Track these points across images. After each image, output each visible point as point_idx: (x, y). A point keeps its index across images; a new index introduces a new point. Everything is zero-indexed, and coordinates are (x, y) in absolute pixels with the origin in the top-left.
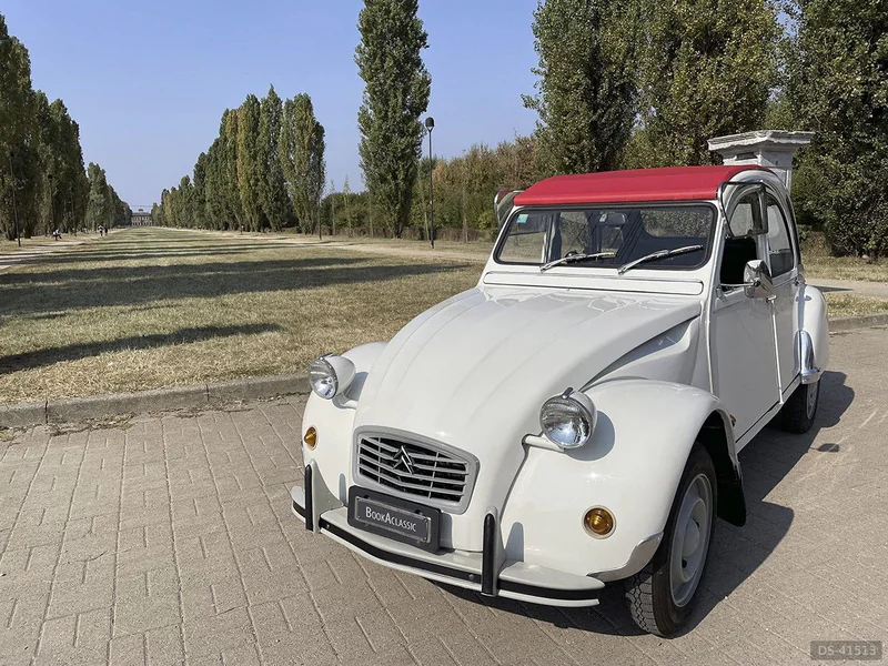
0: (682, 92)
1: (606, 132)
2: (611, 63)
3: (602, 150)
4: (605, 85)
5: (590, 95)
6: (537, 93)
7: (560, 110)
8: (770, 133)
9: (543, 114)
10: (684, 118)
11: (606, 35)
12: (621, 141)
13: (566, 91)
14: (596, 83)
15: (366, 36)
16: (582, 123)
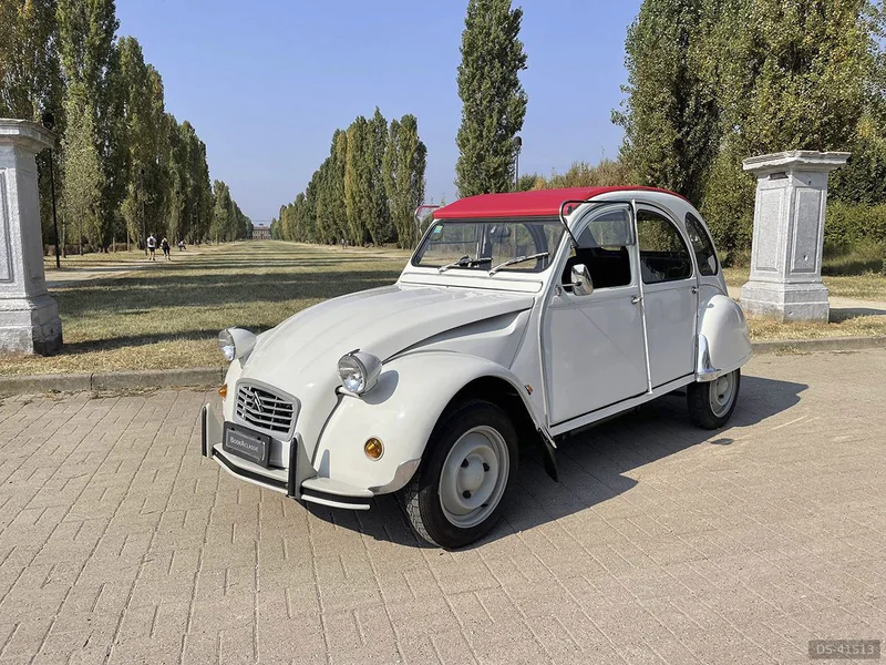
0: (764, 109)
1: (692, 151)
2: (697, 80)
3: (687, 168)
4: (692, 103)
5: (676, 115)
6: (625, 110)
7: (646, 128)
8: (799, 153)
9: (629, 131)
10: (766, 136)
11: (694, 52)
12: (708, 159)
13: (652, 109)
14: (682, 101)
15: (466, 58)
16: (666, 141)
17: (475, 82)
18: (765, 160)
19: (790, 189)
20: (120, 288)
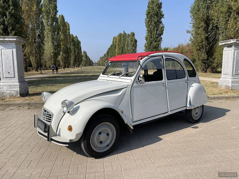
0: (232, 27)
1: (211, 40)
2: (213, 20)
3: (210, 45)
4: (211, 26)
5: (206, 30)
6: (191, 29)
7: (197, 33)
8: (235, 40)
9: (192, 35)
10: (232, 35)
11: (211, 12)
12: (216, 42)
13: (199, 28)
14: (208, 26)
15: (147, 16)
16: (203, 37)
17: (150, 22)
18: (225, 42)
19: (233, 50)
20: (52, 79)
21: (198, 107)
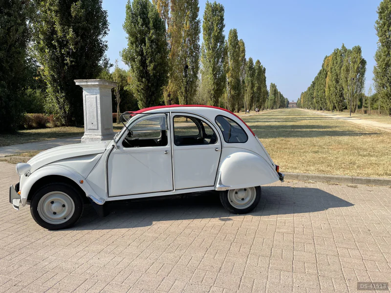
21: (245, 190)
